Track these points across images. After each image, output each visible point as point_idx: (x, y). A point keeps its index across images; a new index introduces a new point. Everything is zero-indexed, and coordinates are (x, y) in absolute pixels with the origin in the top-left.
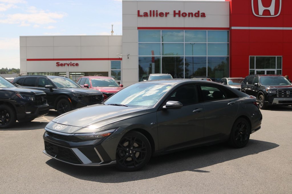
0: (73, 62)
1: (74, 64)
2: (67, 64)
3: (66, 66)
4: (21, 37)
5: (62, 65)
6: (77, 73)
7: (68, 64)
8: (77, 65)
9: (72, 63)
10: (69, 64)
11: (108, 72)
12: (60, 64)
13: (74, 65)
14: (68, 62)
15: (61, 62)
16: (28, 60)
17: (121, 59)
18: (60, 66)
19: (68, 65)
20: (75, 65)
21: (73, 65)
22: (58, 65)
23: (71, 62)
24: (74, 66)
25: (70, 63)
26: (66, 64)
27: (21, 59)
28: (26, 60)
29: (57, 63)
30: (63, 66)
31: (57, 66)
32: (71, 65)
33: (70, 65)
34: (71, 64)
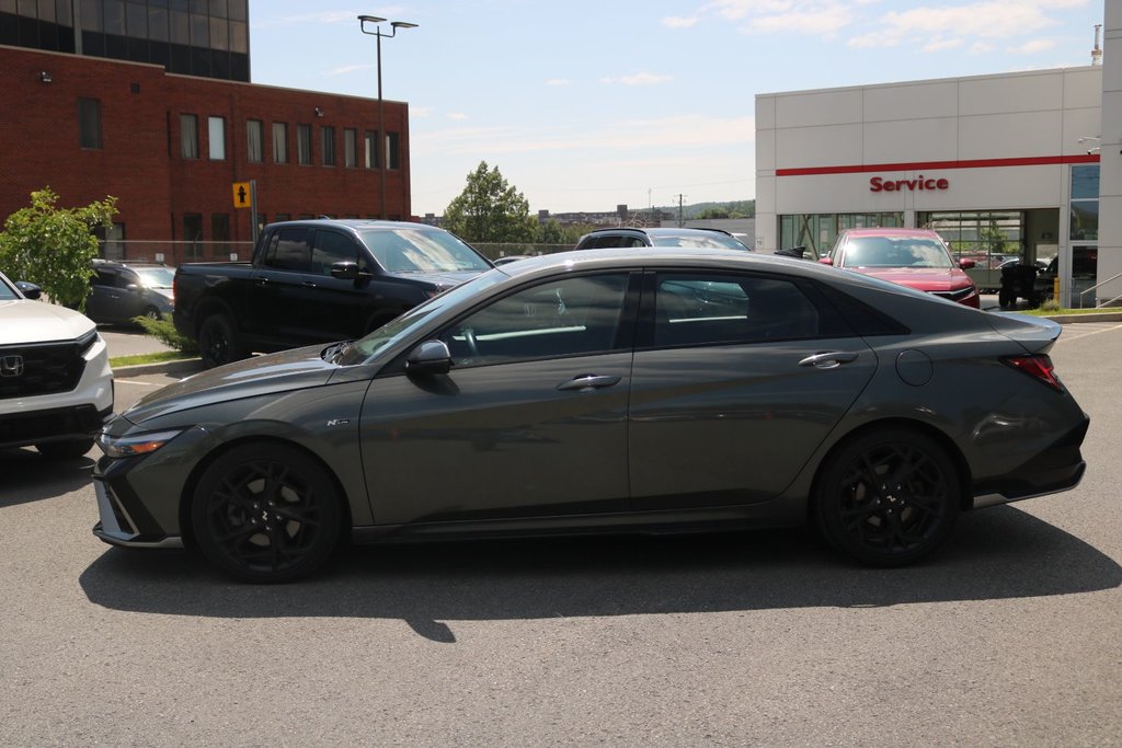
0: (928, 174)
1: (933, 181)
2: (908, 182)
3: (905, 188)
4: (759, 98)
5: (889, 186)
6: (963, 215)
7: (911, 181)
8: (942, 184)
9: (925, 180)
10: (915, 182)
11: (1058, 209)
12: (882, 183)
13: (932, 185)
14: (911, 175)
15: (886, 176)
16: (780, 173)
17: (1096, 158)
18: (883, 192)
19: (911, 186)
20: (934, 184)
21: (927, 185)
22: (877, 186)
23: (921, 177)
24: (934, 188)
25: (917, 178)
26: (903, 182)
27: (758, 171)
28: (774, 173)
29: (874, 181)
30: (895, 192)
31: (872, 189)
32: (921, 188)
33: (917, 186)
34: (921, 182)
